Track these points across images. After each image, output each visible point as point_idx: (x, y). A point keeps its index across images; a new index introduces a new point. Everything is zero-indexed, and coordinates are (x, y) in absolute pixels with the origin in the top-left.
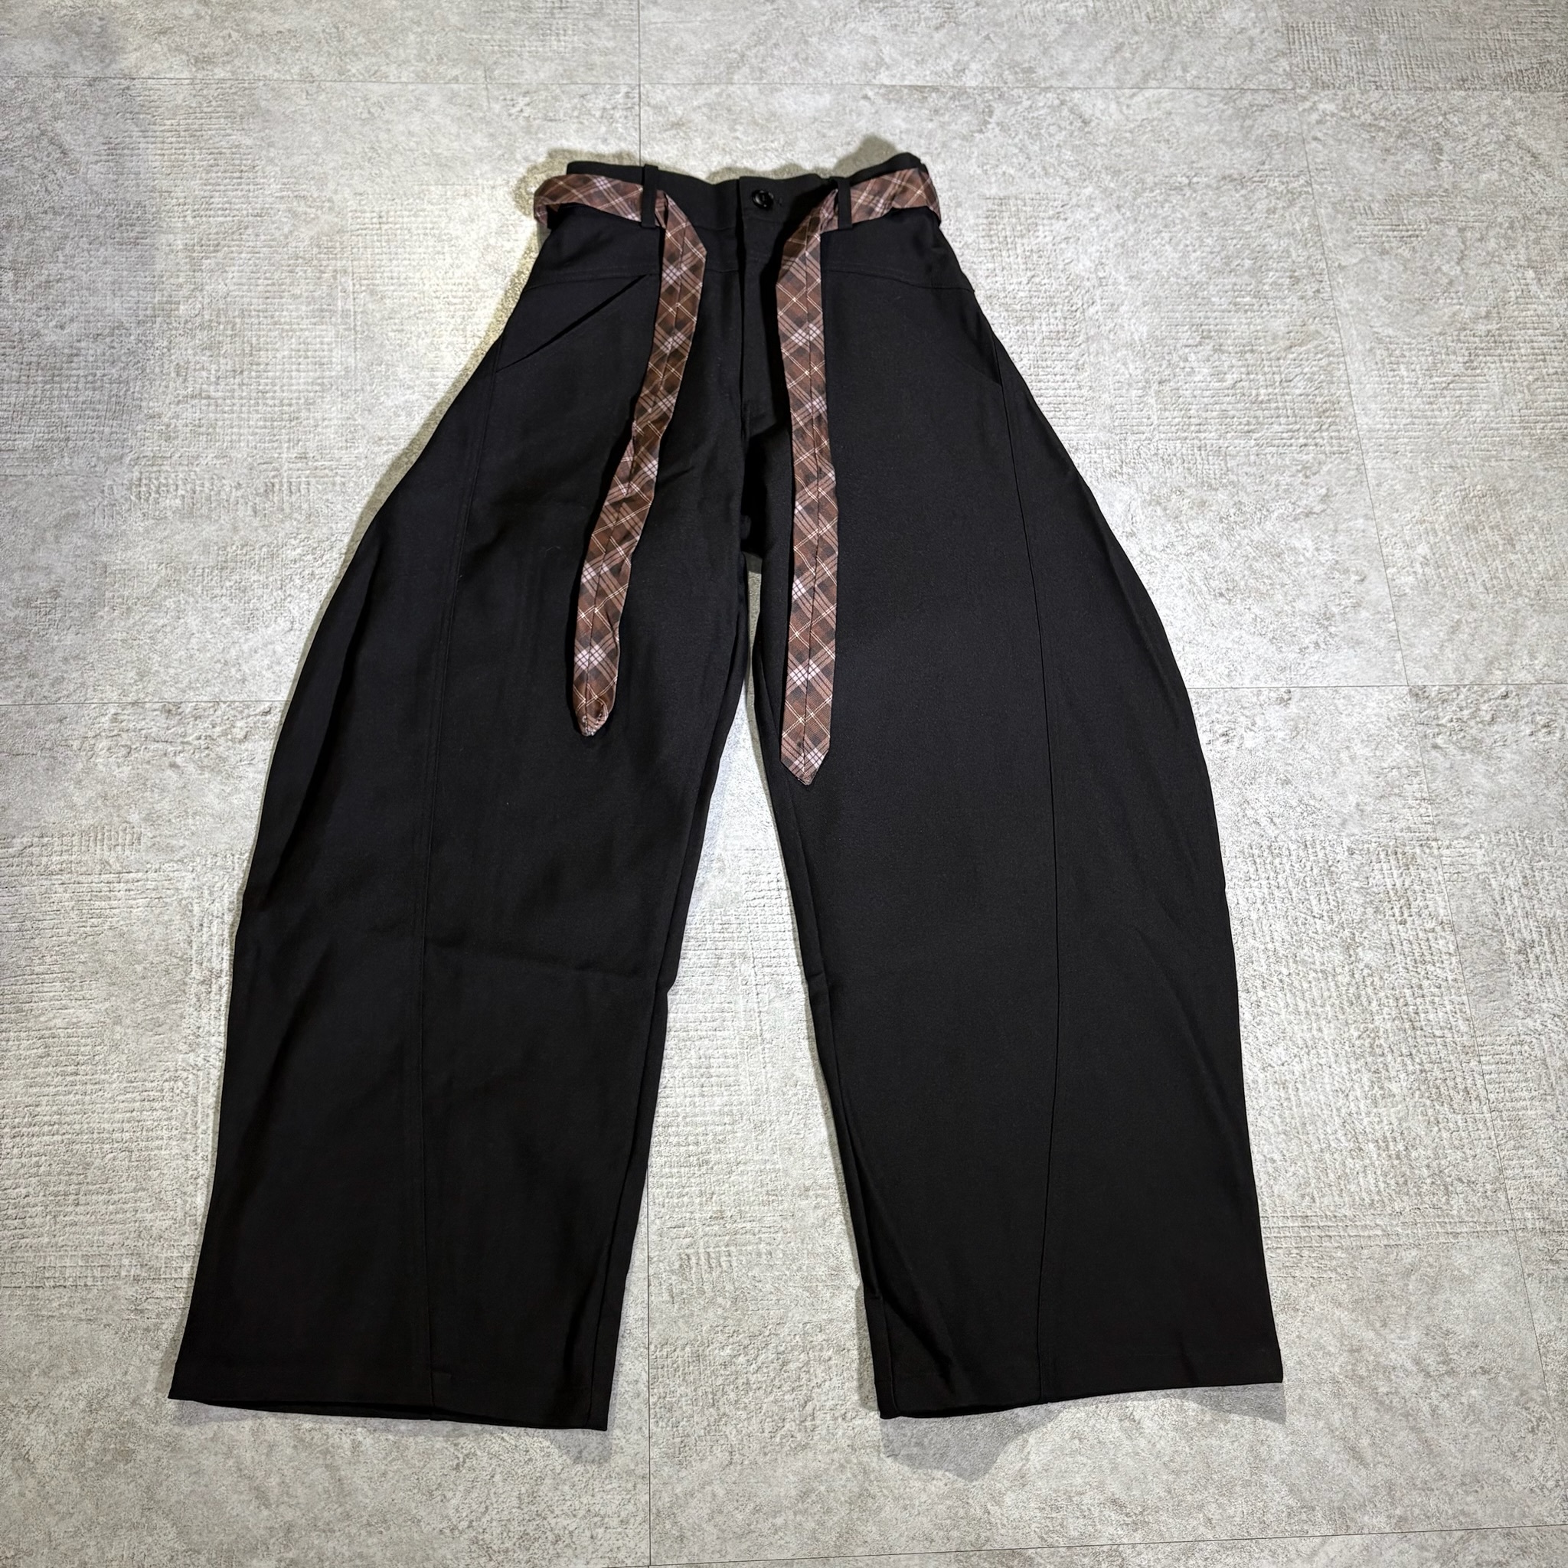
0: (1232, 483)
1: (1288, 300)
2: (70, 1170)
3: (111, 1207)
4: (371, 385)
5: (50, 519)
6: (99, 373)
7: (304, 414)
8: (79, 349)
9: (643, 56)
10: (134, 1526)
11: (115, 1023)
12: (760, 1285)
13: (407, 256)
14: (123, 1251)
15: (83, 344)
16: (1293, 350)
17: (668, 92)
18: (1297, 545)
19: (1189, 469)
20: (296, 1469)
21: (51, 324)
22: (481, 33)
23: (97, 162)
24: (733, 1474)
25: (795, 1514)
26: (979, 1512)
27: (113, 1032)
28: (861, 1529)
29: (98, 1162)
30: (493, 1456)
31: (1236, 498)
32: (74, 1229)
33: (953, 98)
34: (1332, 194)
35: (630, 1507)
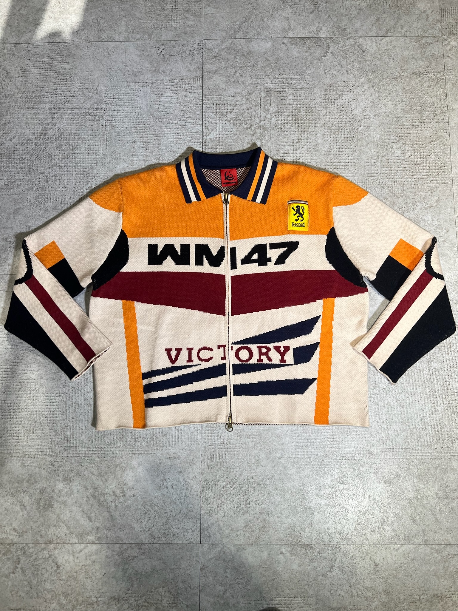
0: (404, 195)
1: (432, 123)
2: (30, 423)
3: (43, 434)
4: (112, 161)
5: (11, 210)
6: (24, 157)
7: (90, 172)
8: (17, 148)
9: (204, 28)
10: (55, 526)
11: (41, 378)
12: (234, 464)
13: (123, 111)
14: (47, 447)
15: (18, 147)
16: (432, 143)
17: (213, 43)
18: (426, 219)
19: (390, 190)
20: (99, 512)
21: (8, 139)
22: (147, 20)
23: (19, 77)
24: (225, 519)
25: (243, 531)
26: (297, 533)
27: (40, 381)
28: (262, 537)
29: (38, 421)
30: (155, 511)
31: (406, 201)
32: (33, 440)
33: (315, 42)
34: (452, 79)
35: (195, 527)
